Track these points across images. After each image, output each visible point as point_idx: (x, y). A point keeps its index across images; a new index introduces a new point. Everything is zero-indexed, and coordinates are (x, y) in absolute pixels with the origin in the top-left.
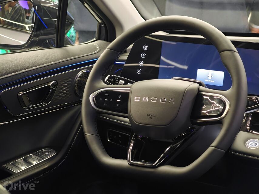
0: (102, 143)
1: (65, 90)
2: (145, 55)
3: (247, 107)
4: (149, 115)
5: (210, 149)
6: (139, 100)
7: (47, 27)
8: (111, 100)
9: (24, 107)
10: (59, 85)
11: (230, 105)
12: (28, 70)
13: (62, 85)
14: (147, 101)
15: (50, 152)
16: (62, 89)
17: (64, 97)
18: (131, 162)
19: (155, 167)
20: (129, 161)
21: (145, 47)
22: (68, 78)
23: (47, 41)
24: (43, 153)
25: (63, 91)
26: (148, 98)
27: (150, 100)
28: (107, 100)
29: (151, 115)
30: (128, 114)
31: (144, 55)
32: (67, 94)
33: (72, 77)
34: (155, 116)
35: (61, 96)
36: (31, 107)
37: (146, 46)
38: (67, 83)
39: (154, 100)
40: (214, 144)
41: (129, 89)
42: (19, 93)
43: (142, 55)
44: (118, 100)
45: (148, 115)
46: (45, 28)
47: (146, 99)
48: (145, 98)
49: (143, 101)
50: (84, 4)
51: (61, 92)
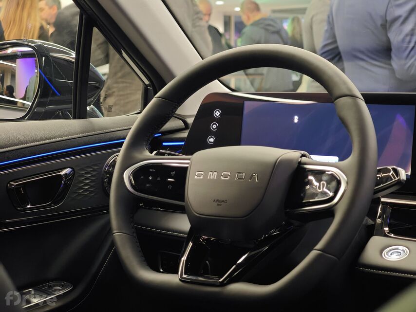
0: (140, 249)
1: (87, 184)
2: (217, 125)
3: (376, 186)
4: (217, 201)
5: (313, 254)
6: (202, 177)
7: (58, 94)
8: (159, 179)
9: (19, 209)
10: (76, 175)
11: (347, 183)
12: (24, 146)
13: (82, 176)
14: (215, 178)
15: (63, 286)
16: (81, 182)
17: (86, 196)
18: (184, 276)
19: (223, 284)
20: (181, 275)
21: (217, 114)
22: (92, 165)
23: (59, 113)
24: (50, 287)
25: (84, 186)
26: (216, 173)
27: (219, 175)
28: (152, 179)
29: (220, 201)
30: (184, 201)
31: (215, 127)
32: (92, 192)
33: (99, 163)
34: (226, 202)
35: (80, 194)
36: (29, 208)
37: (219, 111)
38: (91, 174)
39: (225, 176)
40: (320, 245)
41: (188, 161)
42: (9, 183)
43: (212, 126)
44: (169, 179)
45: (214, 201)
46: (54, 94)
47: (213, 176)
48: (211, 173)
49: (209, 178)
50: (121, 54)
51: (81, 188)
